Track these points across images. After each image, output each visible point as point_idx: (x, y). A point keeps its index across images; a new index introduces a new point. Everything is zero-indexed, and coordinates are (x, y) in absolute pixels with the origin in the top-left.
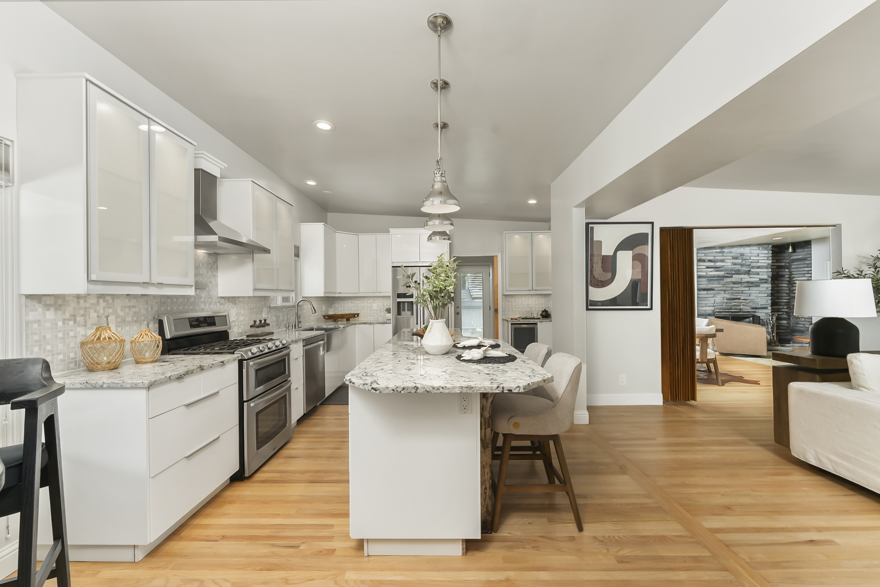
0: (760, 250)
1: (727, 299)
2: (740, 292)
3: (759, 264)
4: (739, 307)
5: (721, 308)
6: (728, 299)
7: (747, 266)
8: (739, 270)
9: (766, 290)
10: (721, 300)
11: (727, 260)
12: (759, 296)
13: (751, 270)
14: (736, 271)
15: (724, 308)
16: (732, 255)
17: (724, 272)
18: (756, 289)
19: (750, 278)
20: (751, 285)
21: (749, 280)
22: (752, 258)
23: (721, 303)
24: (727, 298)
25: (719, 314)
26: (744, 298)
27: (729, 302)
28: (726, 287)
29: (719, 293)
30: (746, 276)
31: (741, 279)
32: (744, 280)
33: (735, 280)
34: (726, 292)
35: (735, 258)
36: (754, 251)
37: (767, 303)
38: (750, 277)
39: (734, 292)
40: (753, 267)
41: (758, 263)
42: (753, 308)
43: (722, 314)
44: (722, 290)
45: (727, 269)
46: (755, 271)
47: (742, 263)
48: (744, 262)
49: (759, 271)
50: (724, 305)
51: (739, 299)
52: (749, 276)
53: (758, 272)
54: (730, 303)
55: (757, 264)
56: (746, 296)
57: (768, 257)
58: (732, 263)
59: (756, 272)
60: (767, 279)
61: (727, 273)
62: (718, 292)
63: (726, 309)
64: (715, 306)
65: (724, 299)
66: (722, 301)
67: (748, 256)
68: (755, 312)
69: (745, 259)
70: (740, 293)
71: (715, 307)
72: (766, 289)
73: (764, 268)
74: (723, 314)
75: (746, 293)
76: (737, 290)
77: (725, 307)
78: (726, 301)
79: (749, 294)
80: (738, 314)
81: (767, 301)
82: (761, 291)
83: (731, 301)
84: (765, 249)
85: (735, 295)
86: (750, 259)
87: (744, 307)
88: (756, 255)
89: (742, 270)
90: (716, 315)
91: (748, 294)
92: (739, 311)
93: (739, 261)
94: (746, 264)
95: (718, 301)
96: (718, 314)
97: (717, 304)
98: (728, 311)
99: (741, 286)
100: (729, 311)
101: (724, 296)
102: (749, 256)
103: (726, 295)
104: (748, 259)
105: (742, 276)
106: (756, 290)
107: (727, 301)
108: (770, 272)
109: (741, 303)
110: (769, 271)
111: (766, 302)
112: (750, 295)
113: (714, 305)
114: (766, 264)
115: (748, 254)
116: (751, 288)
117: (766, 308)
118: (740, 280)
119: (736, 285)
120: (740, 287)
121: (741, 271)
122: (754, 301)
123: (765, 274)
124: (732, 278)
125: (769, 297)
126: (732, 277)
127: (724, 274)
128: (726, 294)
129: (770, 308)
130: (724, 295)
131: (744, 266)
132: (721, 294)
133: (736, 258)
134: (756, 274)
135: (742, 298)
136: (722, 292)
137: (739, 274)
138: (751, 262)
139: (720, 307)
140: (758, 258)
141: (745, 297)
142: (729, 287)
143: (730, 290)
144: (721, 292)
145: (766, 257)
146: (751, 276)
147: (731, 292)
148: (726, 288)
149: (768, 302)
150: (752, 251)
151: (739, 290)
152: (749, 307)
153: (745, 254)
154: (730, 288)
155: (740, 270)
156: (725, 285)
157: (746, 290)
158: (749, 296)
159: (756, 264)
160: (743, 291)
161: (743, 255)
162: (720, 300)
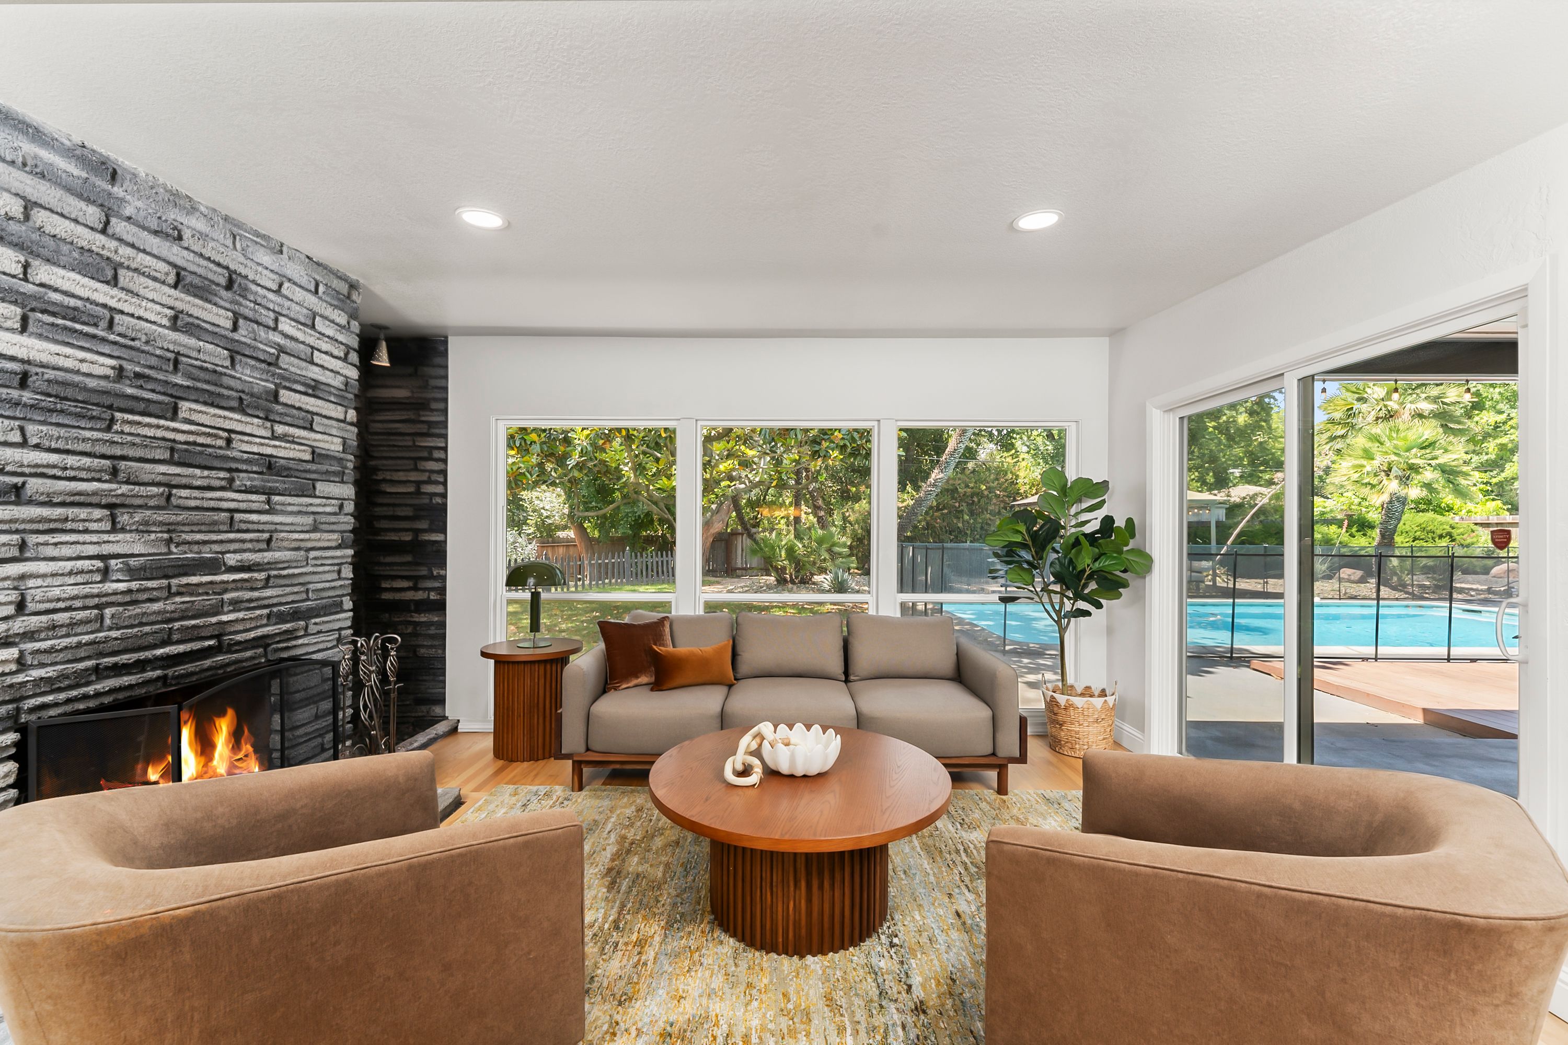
0: (320, 298)
1: (133, 573)
2: (215, 523)
3: (314, 373)
4: (214, 620)
5: (79, 645)
6: (143, 568)
7: (264, 361)
8: (215, 375)
9: (335, 514)
10: (79, 579)
11: (143, 279)
12: (309, 545)
13: (282, 392)
14: (202, 375)
15: (107, 640)
16: (175, 253)
17: (113, 362)
18: (295, 509)
19: (274, 437)
20: (275, 482)
21: (269, 451)
22: (285, 326)
23: (78, 604)
24: (132, 562)
25: (62, 696)
26: (238, 556)
27: (145, 596)
28: (128, 482)
29: (69, 525)
30: (254, 426)
31: (229, 441)
32: (241, 446)
33: (191, 438)
34: (124, 518)
35: (196, 287)
36: (297, 289)
37: (340, 579)
38: (273, 431)
39: (183, 516)
40: (288, 381)
41: (312, 362)
42: (282, 618)
43: (90, 690)
44: (95, 500)
45: (137, 344)
46: (297, 405)
47: (236, 336)
48: (243, 335)
49: (314, 410)
50: (108, 622)
51: (213, 566)
52: (268, 424)
53: (308, 412)
54: (150, 600)
55: (306, 370)
56: (249, 545)
57: (348, 348)
58: (170, 313)
59: (300, 409)
60: (342, 455)
61: (138, 375)
62: (58, 512)
63: (129, 644)
64: (29, 635)
65: (105, 573)
66: (95, 589)
67: (264, 302)
68: (290, 635)
69: (250, 314)
70: (222, 528)
71: (30, 646)
72: (336, 509)
73: (332, 399)
74: (98, 695)
75: (251, 527)
76: (206, 504)
77: (114, 634)
78: (122, 586)
79: (266, 536)
80: (207, 663)
81: (339, 572)
82: (317, 517)
83: (164, 582)
84: (336, 303)
85: (189, 537)
86: (275, 329)
87: (241, 615)
88: (301, 314)
89: (232, 383)
90: (33, 717)
91: (263, 531)
92: (211, 642)
93: (221, 318)
94: (255, 348)
95: (57, 592)
96: (49, 698)
97: (44, 618)
98: (138, 662)
99: (223, 483)
100: (143, 655)
101: (106, 549)
102: (271, 306)
103: (128, 536)
104: (263, 320)
105: (234, 421)
106: (300, 512)
107: (134, 585)
108: (352, 424)
109: (225, 591)
110: (348, 419)
111: (335, 576)
112: (269, 541)
113: (19, 625)
114: (337, 382)
115: (259, 289)
116: (276, 498)
117: (336, 607)
118: (220, 443)
119: (198, 472)
120: (222, 489)
121: (230, 388)
122: (290, 571)
123: (334, 432)
124: (174, 417)
125: (346, 548)
126: (174, 413)
127: (111, 372)
128: (123, 530)
129: (348, 604)
130: (106, 537)
131: (244, 359)
132: (86, 531)
133: (202, 291)
134: (301, 423)
135: (231, 559)
136: (98, 513)
137: (217, 401)
138: (282, 350)
139: (74, 640)
140: (310, 338)
141: (245, 551)
142: (146, 478)
143: (152, 503)
144: (83, 513)
145: (342, 343)
146: (280, 429)
147: (161, 516)
148: (125, 489)
149: (343, 575)
150: (286, 285)
151: (212, 504)
152: (265, 611)
153: (253, 287)
154: (155, 490)
155: (226, 381)
156: (123, 465)
157: (255, 506)
158: (264, 546)
159: (302, 369)
160: (238, 516)
161: (244, 292)
162: (72, 580)
